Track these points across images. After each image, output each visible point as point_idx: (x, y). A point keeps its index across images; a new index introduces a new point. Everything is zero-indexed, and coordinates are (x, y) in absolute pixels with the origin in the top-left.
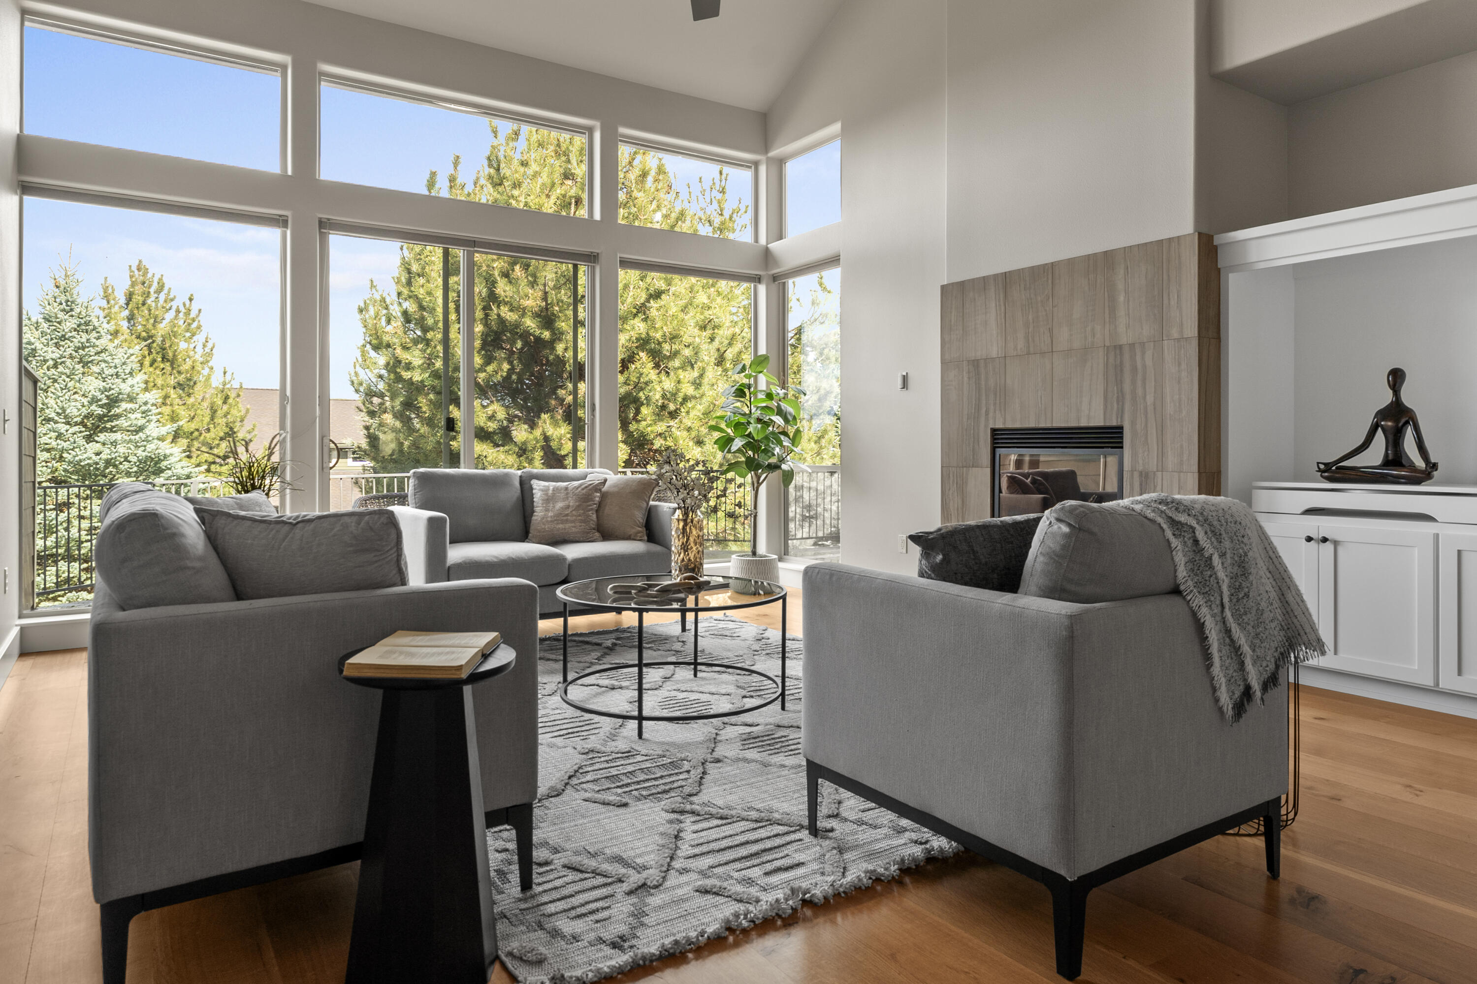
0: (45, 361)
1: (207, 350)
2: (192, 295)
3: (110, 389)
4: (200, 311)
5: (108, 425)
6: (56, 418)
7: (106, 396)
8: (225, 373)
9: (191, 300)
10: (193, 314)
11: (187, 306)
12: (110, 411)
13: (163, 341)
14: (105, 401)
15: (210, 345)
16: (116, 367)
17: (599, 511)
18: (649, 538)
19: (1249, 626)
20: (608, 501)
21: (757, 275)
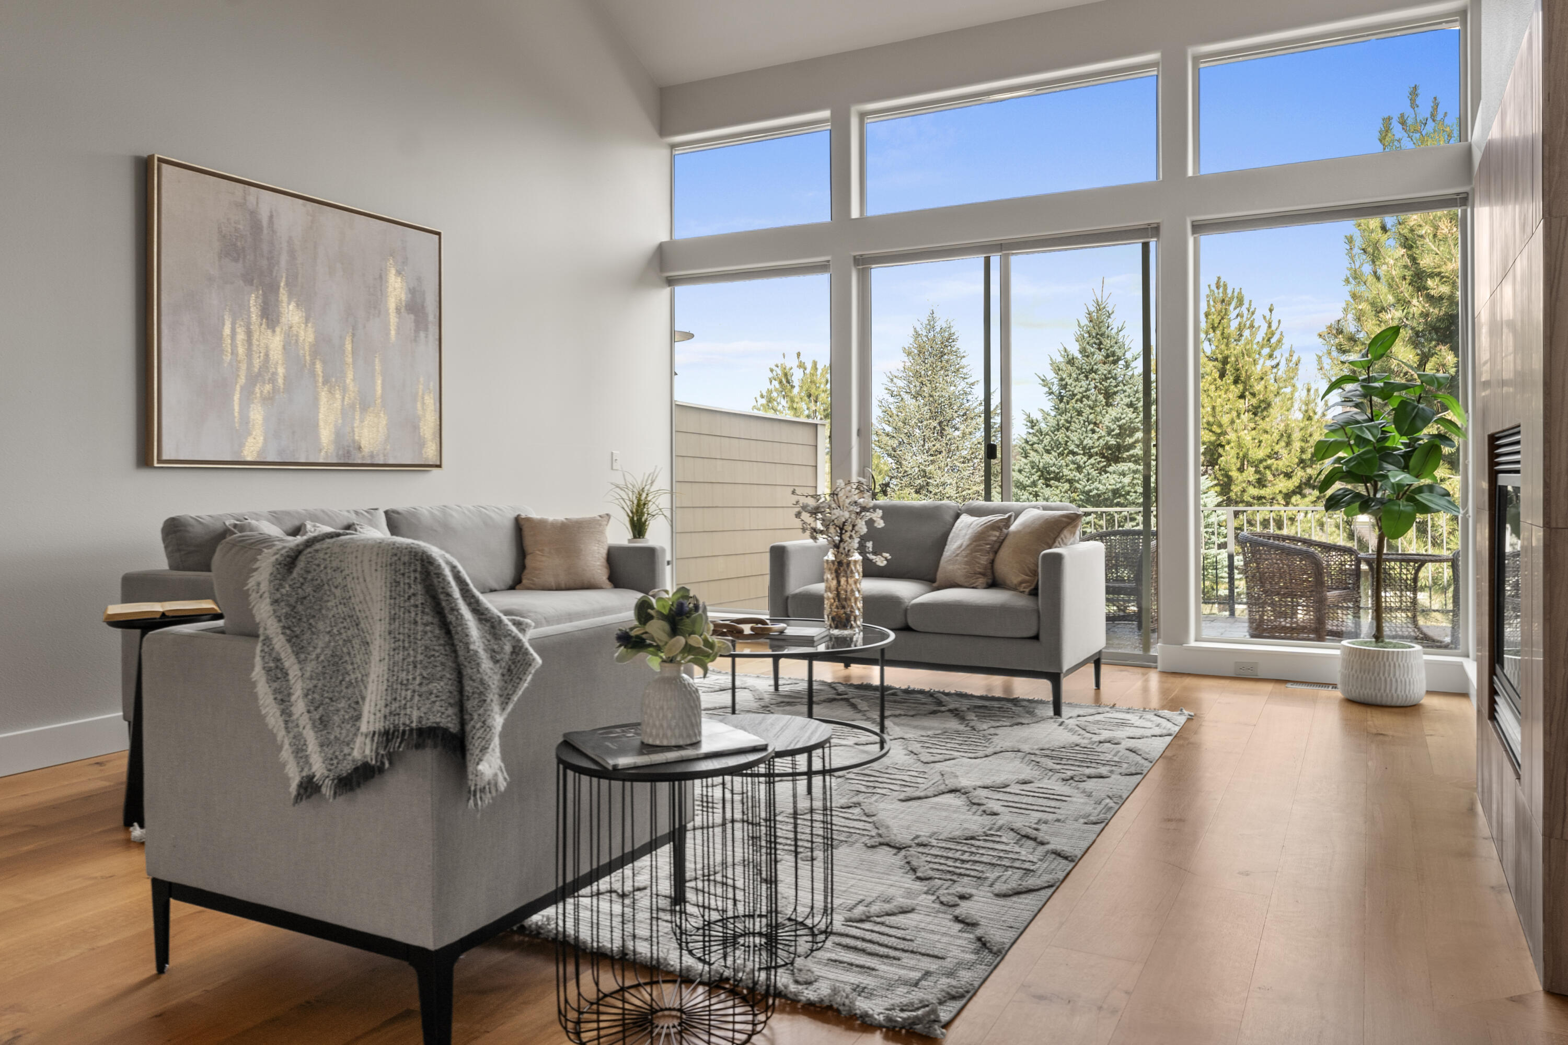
0: (1074, 395)
4: (1279, 321)
5: (1125, 455)
6: (1076, 450)
7: (1118, 426)
8: (1309, 390)
9: (1271, 310)
11: (1268, 318)
13: (1237, 360)
14: (1117, 431)
15: (1295, 359)
16: (1129, 396)
17: (996, 552)
18: (1034, 593)
19: (317, 696)
20: (1006, 543)
21: (1458, 194)
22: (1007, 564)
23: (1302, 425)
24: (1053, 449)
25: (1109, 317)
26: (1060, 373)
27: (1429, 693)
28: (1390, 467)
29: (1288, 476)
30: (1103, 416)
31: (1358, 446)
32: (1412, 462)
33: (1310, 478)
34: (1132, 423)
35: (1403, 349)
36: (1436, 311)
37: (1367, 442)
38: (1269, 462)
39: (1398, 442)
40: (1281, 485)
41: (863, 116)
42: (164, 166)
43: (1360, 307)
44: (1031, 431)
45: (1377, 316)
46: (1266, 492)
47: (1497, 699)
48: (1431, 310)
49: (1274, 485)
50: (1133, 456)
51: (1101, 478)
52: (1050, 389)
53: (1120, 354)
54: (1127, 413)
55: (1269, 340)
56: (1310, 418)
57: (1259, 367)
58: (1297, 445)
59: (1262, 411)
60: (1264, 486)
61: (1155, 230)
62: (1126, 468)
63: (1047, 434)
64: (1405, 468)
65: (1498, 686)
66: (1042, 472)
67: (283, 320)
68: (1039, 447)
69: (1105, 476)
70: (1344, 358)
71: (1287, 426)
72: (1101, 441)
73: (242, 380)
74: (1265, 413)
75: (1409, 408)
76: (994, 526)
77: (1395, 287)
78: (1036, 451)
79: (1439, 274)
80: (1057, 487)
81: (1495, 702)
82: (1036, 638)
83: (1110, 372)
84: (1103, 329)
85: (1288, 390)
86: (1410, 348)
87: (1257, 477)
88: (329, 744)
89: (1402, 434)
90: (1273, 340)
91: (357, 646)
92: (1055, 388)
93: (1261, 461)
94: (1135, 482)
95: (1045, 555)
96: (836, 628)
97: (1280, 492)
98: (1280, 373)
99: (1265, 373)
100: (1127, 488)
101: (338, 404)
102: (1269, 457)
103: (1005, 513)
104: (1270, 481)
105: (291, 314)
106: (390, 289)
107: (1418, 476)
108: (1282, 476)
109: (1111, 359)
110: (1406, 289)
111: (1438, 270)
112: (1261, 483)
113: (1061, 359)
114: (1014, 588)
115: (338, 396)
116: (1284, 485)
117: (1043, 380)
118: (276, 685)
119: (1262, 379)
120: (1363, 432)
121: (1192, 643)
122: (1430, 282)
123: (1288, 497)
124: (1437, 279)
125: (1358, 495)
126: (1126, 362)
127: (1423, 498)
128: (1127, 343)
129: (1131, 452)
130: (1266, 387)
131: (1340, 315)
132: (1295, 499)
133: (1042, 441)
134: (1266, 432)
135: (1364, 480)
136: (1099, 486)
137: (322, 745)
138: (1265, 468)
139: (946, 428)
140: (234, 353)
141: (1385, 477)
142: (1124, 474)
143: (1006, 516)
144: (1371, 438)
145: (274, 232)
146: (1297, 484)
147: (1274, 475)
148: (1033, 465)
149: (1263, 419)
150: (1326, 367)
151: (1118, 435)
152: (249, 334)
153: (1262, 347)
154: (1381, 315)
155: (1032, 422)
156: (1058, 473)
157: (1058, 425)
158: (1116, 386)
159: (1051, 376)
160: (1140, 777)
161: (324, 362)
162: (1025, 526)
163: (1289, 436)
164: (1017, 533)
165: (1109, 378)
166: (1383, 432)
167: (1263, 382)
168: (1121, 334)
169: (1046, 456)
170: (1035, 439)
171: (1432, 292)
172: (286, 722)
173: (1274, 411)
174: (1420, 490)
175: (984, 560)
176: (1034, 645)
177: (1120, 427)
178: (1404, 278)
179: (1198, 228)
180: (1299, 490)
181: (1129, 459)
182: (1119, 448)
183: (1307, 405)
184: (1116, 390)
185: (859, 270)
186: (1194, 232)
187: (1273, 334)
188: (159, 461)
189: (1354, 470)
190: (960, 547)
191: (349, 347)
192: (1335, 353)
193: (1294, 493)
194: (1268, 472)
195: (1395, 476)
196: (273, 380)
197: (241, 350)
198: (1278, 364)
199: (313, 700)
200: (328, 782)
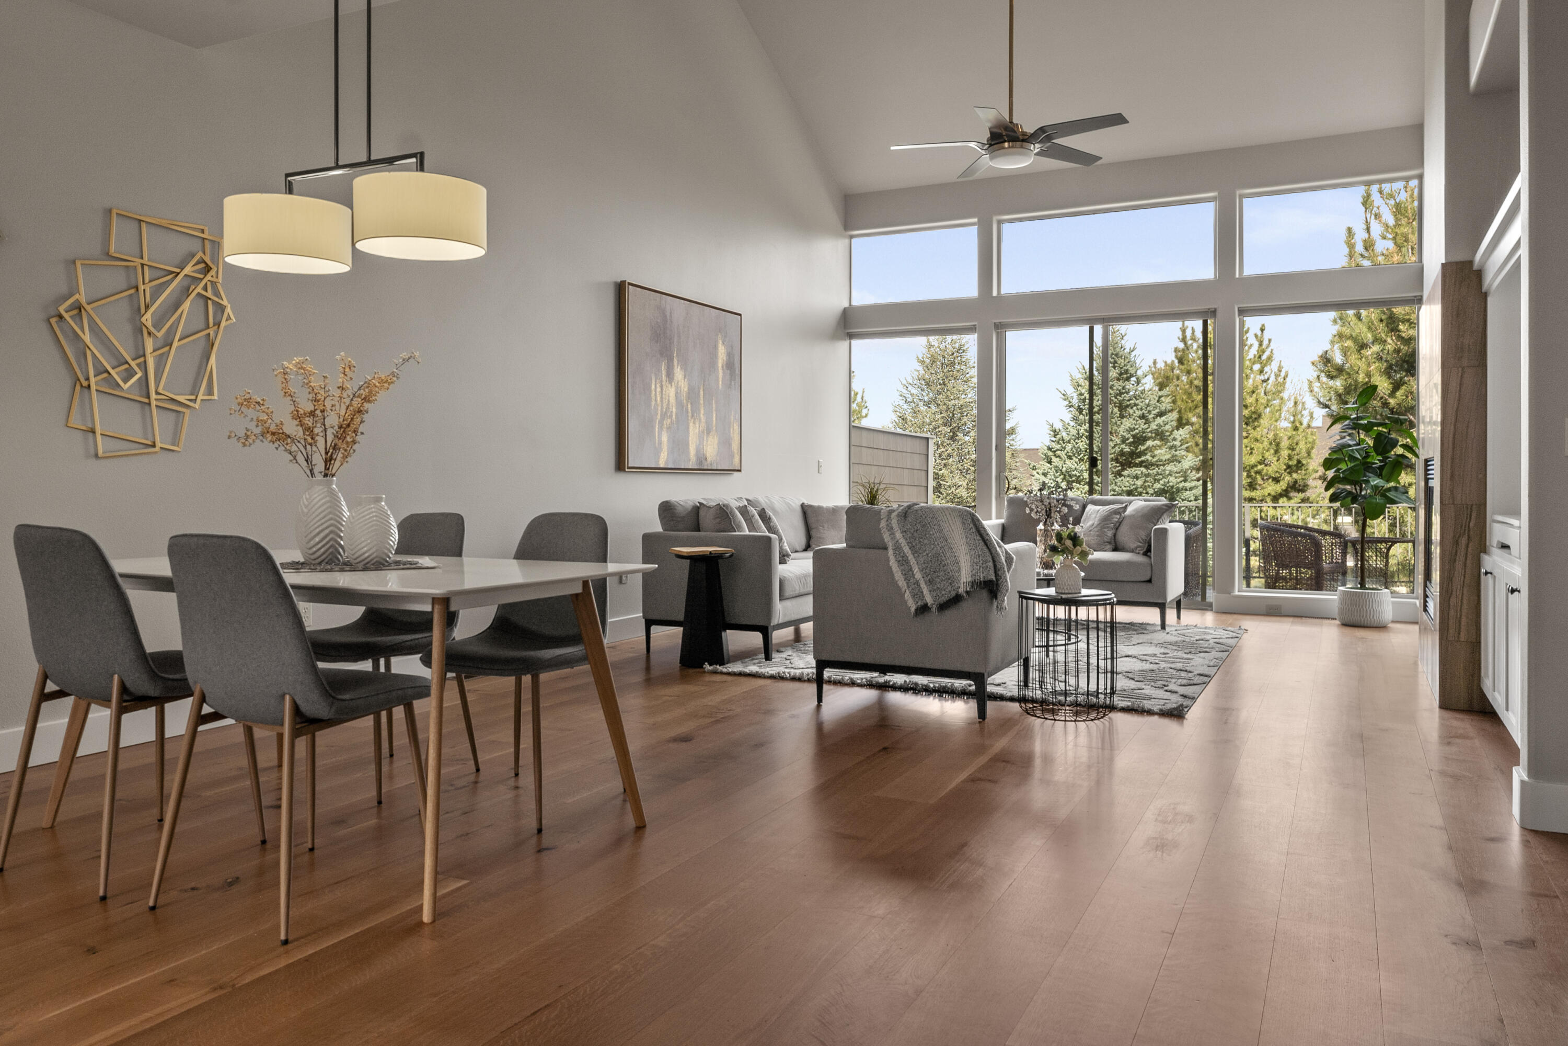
1: (1280, 379)
2: (1263, 325)
3: (1134, 429)
5: (1137, 461)
7: (1132, 435)
9: (1262, 330)
10: (1265, 343)
12: (1137, 449)
14: (1131, 440)
15: (1283, 374)
16: (1141, 409)
17: (1117, 529)
18: (1147, 552)
19: (927, 571)
20: (1125, 522)
21: (1415, 297)
22: (1125, 536)
23: (1289, 434)
24: (1074, 455)
25: (1122, 339)
26: (1079, 388)
27: (1393, 622)
28: (1371, 475)
29: (1276, 480)
30: (1119, 426)
31: (1351, 462)
32: (1384, 473)
33: (1296, 482)
34: (1144, 432)
35: (1379, 378)
36: (1406, 348)
37: (1356, 459)
38: (1260, 467)
39: (1376, 460)
40: (1270, 488)
41: (1000, 222)
42: (630, 287)
43: (1346, 345)
44: (1054, 439)
45: (1359, 351)
46: (1256, 494)
47: (1427, 599)
48: (1402, 347)
49: (1263, 488)
50: (1142, 462)
51: (1117, 481)
52: (1070, 402)
53: (1132, 372)
54: (1140, 424)
55: (1260, 357)
56: (1296, 429)
57: (1251, 381)
58: (1285, 453)
59: (1253, 421)
60: (1255, 489)
61: (1213, 313)
62: (1139, 473)
63: (1069, 442)
64: (1380, 476)
65: (1428, 593)
66: (1065, 475)
67: (675, 378)
68: (1062, 454)
69: (1120, 479)
70: (1331, 383)
71: (1276, 435)
72: (1117, 448)
73: (659, 417)
74: (1256, 424)
75: (1383, 438)
76: (1116, 512)
77: (1374, 329)
78: (1059, 456)
79: (1408, 320)
80: (1078, 489)
81: (1427, 602)
82: (1150, 581)
83: (1124, 388)
84: (1118, 350)
85: (1276, 402)
86: (1384, 378)
87: (1249, 480)
88: (934, 590)
89: (1378, 454)
90: (1264, 357)
91: (947, 550)
92: (1075, 401)
93: (1253, 467)
94: (1146, 484)
95: (1156, 529)
96: (1046, 569)
97: (1269, 494)
98: (1269, 387)
99: (1257, 388)
100: (1140, 490)
101: (697, 431)
102: (1260, 463)
103: (1123, 503)
104: (1260, 485)
105: (678, 373)
106: (720, 354)
107: (1388, 481)
108: (1270, 480)
109: (1125, 376)
110: (1381, 328)
111: (1408, 317)
112: (1252, 486)
113: (1080, 376)
114: (1132, 551)
115: (697, 425)
116: (1272, 488)
117: (1064, 395)
118: (902, 567)
119: (1253, 392)
120: (1354, 453)
121: (1237, 593)
122: (1401, 327)
123: (1275, 499)
124: (1407, 325)
125: (1350, 493)
126: (1137, 379)
127: (1391, 495)
128: (1138, 362)
129: (1143, 458)
130: (1257, 400)
131: (1327, 347)
132: (1283, 501)
133: (1065, 448)
134: (1256, 440)
135: (1354, 483)
136: (1115, 487)
137: (930, 591)
138: (1256, 473)
139: (958, 433)
140: (656, 400)
141: (1367, 482)
142: (1137, 477)
143: (1124, 505)
144: (1359, 457)
145: (671, 322)
146: (1284, 488)
147: (1263, 479)
148: (1057, 469)
149: (1254, 429)
150: (1316, 389)
151: (1130, 444)
152: (662, 387)
153: (1254, 363)
154: (1362, 352)
155: (1055, 431)
156: (1079, 476)
157: (1078, 434)
158: (1129, 400)
159: (1071, 391)
160: (1228, 653)
161: (691, 404)
162: (1137, 511)
163: (1278, 445)
164: (1130, 516)
165: (1123, 393)
166: (1367, 453)
167: (1254, 395)
168: (1133, 354)
169: (1068, 461)
170: (1058, 447)
171: (1403, 335)
172: (907, 583)
173: (1264, 422)
174: (1389, 489)
175: (1110, 534)
176: (1149, 584)
177: (1134, 436)
178: (1381, 321)
179: (1243, 312)
180: (1285, 494)
181: (1140, 465)
182: (1133, 454)
183: (1294, 416)
184: (1128, 403)
185: (997, 333)
186: (1239, 315)
187: (1264, 352)
188: (629, 468)
189: (1348, 477)
190: (1093, 525)
191: (702, 393)
192: (1324, 379)
193: (1281, 495)
194: (1258, 477)
195: (1374, 481)
196: (671, 416)
197: (659, 399)
198: (1268, 379)
199: (926, 573)
200: (934, 606)
